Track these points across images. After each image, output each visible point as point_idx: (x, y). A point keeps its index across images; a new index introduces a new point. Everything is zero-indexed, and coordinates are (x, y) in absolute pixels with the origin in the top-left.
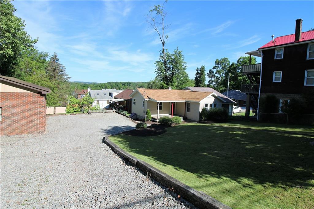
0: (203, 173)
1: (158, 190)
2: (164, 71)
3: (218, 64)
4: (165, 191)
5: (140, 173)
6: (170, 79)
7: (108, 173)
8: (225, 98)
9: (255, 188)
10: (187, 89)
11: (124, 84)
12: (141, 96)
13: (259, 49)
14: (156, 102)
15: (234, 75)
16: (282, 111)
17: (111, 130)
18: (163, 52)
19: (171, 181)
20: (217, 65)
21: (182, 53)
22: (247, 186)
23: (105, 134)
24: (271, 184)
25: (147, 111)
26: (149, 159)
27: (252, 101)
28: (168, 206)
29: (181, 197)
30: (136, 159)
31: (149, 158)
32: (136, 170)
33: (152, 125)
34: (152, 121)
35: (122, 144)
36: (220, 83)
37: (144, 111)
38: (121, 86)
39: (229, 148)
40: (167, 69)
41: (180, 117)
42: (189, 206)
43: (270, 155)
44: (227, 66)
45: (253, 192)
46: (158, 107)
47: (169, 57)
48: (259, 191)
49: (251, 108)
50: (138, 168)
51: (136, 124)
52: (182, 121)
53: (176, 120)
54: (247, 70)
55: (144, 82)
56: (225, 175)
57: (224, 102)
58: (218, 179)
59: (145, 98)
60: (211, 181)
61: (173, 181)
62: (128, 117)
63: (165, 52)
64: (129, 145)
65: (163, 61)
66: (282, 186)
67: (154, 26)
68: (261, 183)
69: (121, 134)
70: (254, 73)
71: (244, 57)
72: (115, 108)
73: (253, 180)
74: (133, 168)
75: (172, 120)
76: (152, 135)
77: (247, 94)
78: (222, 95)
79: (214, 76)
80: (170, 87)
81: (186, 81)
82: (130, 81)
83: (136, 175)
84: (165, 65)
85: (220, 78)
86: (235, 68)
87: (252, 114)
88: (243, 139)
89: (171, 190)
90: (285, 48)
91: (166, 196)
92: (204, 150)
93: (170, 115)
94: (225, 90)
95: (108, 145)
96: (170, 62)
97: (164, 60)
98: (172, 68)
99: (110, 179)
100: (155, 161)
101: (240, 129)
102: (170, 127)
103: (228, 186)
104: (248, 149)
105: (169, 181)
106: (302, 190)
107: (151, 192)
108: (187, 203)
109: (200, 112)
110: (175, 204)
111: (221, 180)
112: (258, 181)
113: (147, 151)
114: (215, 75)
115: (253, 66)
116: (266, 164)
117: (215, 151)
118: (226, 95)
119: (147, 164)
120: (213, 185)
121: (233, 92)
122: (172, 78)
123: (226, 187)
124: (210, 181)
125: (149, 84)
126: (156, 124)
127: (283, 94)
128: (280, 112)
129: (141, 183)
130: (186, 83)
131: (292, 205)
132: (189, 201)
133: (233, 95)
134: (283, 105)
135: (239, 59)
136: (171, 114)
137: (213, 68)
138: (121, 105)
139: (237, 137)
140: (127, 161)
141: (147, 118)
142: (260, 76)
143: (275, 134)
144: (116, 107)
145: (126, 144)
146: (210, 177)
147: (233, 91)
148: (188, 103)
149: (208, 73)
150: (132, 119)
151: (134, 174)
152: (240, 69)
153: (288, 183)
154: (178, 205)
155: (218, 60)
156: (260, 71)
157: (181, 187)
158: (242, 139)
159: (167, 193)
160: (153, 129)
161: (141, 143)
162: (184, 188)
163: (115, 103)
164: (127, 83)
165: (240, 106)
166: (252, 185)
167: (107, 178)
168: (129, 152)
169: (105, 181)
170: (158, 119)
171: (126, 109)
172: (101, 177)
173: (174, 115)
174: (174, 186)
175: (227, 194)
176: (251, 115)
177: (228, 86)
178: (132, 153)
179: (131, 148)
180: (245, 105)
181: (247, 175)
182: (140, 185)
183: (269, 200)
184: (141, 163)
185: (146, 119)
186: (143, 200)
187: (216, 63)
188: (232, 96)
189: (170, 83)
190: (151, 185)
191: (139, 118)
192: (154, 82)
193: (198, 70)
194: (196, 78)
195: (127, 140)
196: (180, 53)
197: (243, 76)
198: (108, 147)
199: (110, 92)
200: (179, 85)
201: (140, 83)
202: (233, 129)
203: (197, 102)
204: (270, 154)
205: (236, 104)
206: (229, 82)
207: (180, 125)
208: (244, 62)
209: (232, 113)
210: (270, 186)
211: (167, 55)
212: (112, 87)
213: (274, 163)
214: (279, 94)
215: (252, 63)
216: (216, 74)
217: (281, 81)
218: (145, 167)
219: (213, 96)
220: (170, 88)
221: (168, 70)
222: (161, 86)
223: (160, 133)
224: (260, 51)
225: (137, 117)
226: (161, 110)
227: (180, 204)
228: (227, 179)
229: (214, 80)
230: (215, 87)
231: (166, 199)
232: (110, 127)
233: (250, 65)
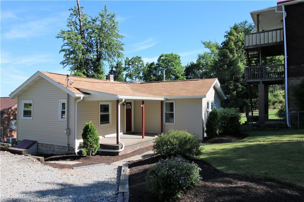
13: (278, 3)
37: (69, 129)
54: (258, 41)
115: (266, 33)
135: (160, 57)
155: (128, 59)
185: (84, 151)
193: (112, 67)
225: (38, 149)
226: (108, 125)
233: (258, 32)
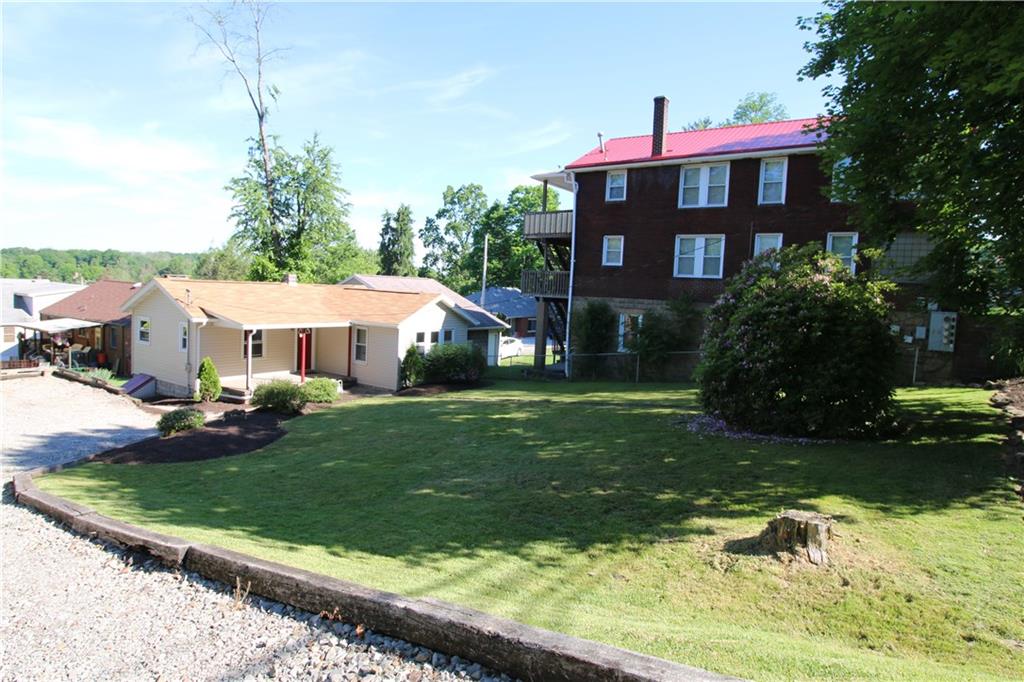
0: (421, 551)
1: (284, 629)
2: (266, 215)
3: (453, 203)
4: (310, 625)
5: (202, 588)
6: (292, 246)
7: (62, 617)
8: (475, 312)
9: (566, 564)
10: (355, 281)
11: (86, 258)
12: (172, 307)
13: (566, 168)
14: (240, 331)
15: (499, 241)
16: (624, 346)
17: (41, 451)
18: (261, 145)
19: (328, 590)
20: (449, 206)
21: (334, 157)
22: (547, 562)
23: (12, 468)
24: (604, 546)
25: (202, 366)
26: (231, 535)
27: (550, 320)
28: (325, 668)
29: (366, 630)
30: (181, 541)
31: (229, 532)
32: (186, 583)
33: (227, 414)
34: (224, 402)
35: (103, 498)
36: (459, 263)
37: (189, 364)
38: (72, 265)
39: (494, 465)
40: (279, 210)
41: (333, 380)
42: (394, 649)
43: (600, 470)
44: (479, 210)
45: (562, 576)
46: (246, 347)
47: (283, 165)
48: (579, 571)
49: (549, 341)
50: (195, 575)
51: (159, 418)
52: (340, 394)
53: (317, 392)
54: (542, 227)
55: (180, 254)
56: (486, 545)
57: (474, 326)
58: (467, 560)
59: (192, 314)
60: (449, 570)
61: (335, 586)
62: (116, 392)
63: (269, 144)
64: (136, 499)
65: (260, 180)
66: (630, 546)
67: (223, 46)
68: (582, 547)
69: (91, 461)
70: (554, 236)
71: (528, 186)
72: (49, 359)
73: (560, 544)
74: (169, 576)
75: (303, 390)
76: (229, 453)
77: (538, 299)
78: (466, 304)
79: (440, 240)
80: (290, 275)
81: (349, 253)
82: (113, 249)
83: (189, 597)
84: (270, 193)
85: (459, 249)
86: (501, 219)
87: (552, 358)
88: (532, 434)
89: (331, 617)
90: (630, 171)
91: (315, 641)
92: (420, 479)
93: (295, 373)
94: (476, 287)
95: (38, 509)
96: (287, 184)
97: (263, 174)
98: (296, 207)
99: (76, 634)
100: (252, 540)
101: (521, 406)
102: (299, 417)
103: (499, 575)
104: (544, 460)
105: (321, 592)
106: (674, 547)
107: (258, 641)
108: (386, 643)
109: (399, 359)
110: (350, 656)
111: (476, 562)
112: (575, 543)
113: (216, 513)
114: (444, 236)
115: (553, 215)
116: (591, 496)
117: (453, 478)
118: (477, 302)
119: (229, 552)
120: (459, 578)
121: (497, 292)
122: (299, 243)
123: (491, 577)
124: (445, 570)
125: (202, 261)
126: (243, 411)
127: (626, 300)
128: (621, 349)
129: (215, 622)
130: (348, 262)
131: (653, 590)
132: (394, 636)
133: (499, 303)
134: (628, 329)
135: (514, 193)
136: (298, 372)
137: (437, 216)
138: (78, 347)
139: (515, 430)
140: (142, 556)
141: (205, 390)
142: (570, 247)
143: (609, 410)
144: (55, 356)
145: (122, 498)
146: (445, 559)
147: (499, 291)
148: (359, 330)
149: (421, 230)
150: (136, 400)
151: (178, 599)
152: (517, 221)
153: (643, 537)
154: (358, 657)
155: (452, 189)
156: (571, 233)
157: (365, 600)
158: (527, 435)
159: (317, 631)
160: (233, 430)
161: (187, 485)
162: (375, 599)
163: (45, 337)
164: (103, 255)
165: (519, 336)
166: (559, 559)
167: (62, 634)
168: (144, 522)
169: (52, 645)
170: (247, 392)
171: (101, 360)
172: (30, 637)
173: (309, 373)
174: (340, 602)
175: (496, 596)
176: (549, 361)
177: (485, 274)
178: (158, 526)
179: (149, 509)
180: (533, 331)
181: (546, 534)
182: (212, 627)
183: (601, 590)
184: (205, 554)
185: (197, 396)
186: (232, 673)
187: (445, 197)
188: (495, 306)
189: (291, 261)
190: (254, 617)
191: (165, 394)
192: (222, 255)
193: (388, 220)
194: (384, 247)
195: (123, 482)
196: (324, 156)
197: (525, 244)
198: (40, 518)
199: (20, 292)
200: (325, 267)
201: (161, 254)
202: (503, 406)
203: (390, 326)
204: (599, 467)
205: (507, 329)
206: (486, 260)
207: (333, 406)
208: (527, 202)
209: (496, 357)
210: (602, 553)
211: (276, 159)
212: (25, 270)
213: (610, 489)
214: (618, 300)
215: (550, 207)
216: (446, 234)
217: (621, 264)
218: (225, 562)
219: (442, 305)
220: (292, 276)
221: (282, 212)
222: (257, 271)
223: (260, 444)
224: (569, 174)
225: (156, 388)
226: (259, 359)
227: (366, 651)
228: (495, 553)
229: (440, 252)
230: (443, 277)
231: (315, 648)
232: (34, 439)
233: (544, 212)
